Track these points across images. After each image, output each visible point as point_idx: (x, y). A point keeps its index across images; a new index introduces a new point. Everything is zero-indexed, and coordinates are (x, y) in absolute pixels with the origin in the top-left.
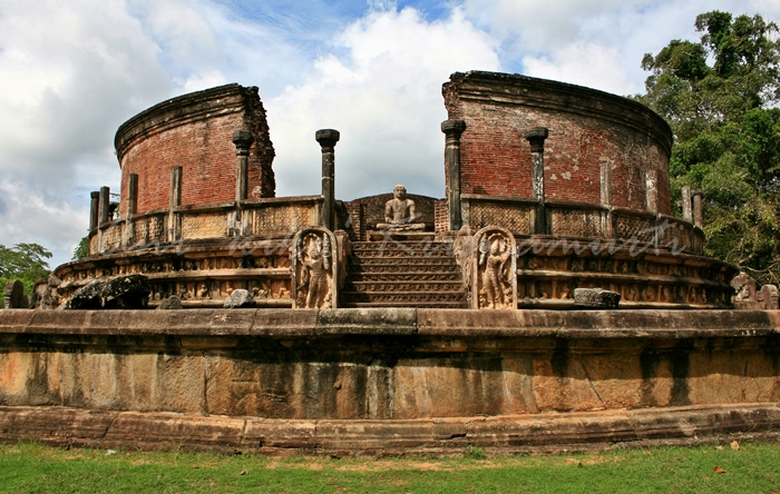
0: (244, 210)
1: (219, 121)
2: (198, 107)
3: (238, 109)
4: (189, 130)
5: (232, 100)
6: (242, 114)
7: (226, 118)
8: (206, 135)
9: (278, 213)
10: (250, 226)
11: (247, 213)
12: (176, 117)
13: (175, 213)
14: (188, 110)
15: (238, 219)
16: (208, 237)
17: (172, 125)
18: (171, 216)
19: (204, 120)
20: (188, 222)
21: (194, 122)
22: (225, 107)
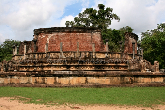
0: (108, 53)
1: (95, 34)
2: (90, 30)
3: (100, 33)
4: (87, 34)
5: (99, 31)
6: (100, 34)
7: (97, 34)
8: (92, 36)
9: (114, 54)
10: (110, 56)
11: (109, 54)
12: (83, 31)
13: (95, 52)
14: (87, 30)
15: (107, 55)
16: (102, 57)
17: (81, 32)
18: (94, 53)
19: (91, 33)
20: (97, 54)
21: (88, 33)
22: (97, 32)
